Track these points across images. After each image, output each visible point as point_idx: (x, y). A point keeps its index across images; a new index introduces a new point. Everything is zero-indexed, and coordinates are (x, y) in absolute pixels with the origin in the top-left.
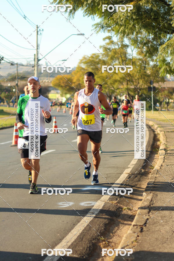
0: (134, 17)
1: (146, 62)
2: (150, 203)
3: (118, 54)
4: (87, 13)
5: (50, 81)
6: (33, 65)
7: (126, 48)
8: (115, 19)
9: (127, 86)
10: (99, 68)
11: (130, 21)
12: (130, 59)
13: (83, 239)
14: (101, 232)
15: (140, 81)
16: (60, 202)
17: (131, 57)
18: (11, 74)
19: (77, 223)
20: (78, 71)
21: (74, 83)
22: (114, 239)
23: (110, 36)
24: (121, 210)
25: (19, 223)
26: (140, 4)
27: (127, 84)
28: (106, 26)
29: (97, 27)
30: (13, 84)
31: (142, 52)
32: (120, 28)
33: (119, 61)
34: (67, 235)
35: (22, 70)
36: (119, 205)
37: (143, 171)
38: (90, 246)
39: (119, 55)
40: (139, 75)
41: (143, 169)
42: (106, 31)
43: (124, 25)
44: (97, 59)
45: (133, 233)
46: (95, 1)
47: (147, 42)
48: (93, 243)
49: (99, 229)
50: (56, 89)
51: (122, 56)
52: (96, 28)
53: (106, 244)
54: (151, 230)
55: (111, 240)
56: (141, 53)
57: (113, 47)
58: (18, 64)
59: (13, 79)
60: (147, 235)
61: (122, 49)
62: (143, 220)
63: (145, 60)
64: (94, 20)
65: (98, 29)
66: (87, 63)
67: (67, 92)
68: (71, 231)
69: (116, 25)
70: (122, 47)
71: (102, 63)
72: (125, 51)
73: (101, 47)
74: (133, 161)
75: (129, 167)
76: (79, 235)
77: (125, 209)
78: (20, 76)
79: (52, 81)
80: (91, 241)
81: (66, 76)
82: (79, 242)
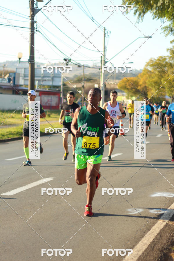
4: (156, 15)
5: (116, 83)
6: (100, 67)
10: (165, 71)
13: (154, 249)
14: (172, 241)
16: (129, 208)
18: (77, 76)
19: (148, 232)
20: (144, 74)
21: (141, 85)
25: (88, 229)
30: (80, 85)
34: (137, 244)
35: (88, 72)
38: (161, 256)
44: (163, 62)
46: (165, 4)
48: (164, 253)
49: (170, 239)
50: (122, 92)
52: (165, 31)
58: (85, 66)
59: (79, 80)
64: (164, 23)
65: (167, 32)
66: (153, 66)
67: (133, 94)
68: (141, 239)
71: (169, 66)
73: (168, 50)
76: (150, 244)
78: (87, 78)
79: (118, 84)
80: (162, 250)
81: (132, 78)
82: (150, 251)
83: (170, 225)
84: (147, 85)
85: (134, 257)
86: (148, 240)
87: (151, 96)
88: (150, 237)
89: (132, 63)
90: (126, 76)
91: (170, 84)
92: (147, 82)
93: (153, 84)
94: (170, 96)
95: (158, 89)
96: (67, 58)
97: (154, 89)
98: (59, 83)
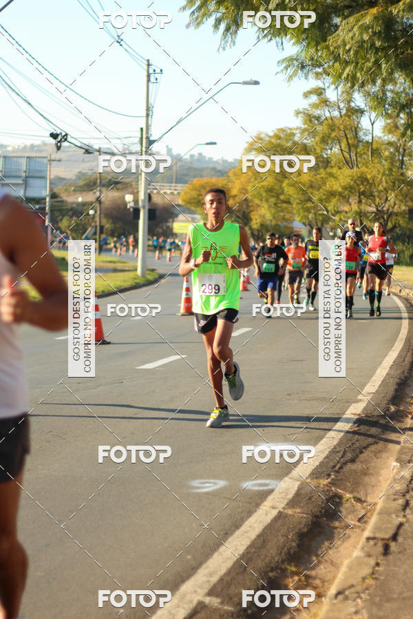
0: (378, 44)
1: (405, 150)
2: (407, 486)
3: (340, 130)
4: (266, 32)
5: (176, 192)
6: (138, 153)
7: (357, 117)
8: (332, 48)
9: (358, 207)
11: (367, 52)
12: (367, 142)
13: (248, 569)
14: (289, 552)
15: (391, 194)
16: (194, 478)
17: (369, 138)
18: (84, 174)
19: (234, 531)
21: (235, 196)
22: (321, 569)
23: (320, 88)
24: (338, 500)
26: (391, 11)
27: (360, 202)
28: (310, 63)
29: (289, 66)
30: (90, 197)
31: (397, 127)
32: (344, 69)
33: (341, 147)
34: (208, 558)
36: (333, 489)
37: (393, 408)
39: (342, 133)
40: (389, 181)
41: (393, 404)
42: (311, 76)
43: (353, 62)
44: (287, 140)
45: (366, 556)
46: (287, 5)
47: (409, 102)
48: (269, 578)
49: (285, 546)
50: (191, 212)
51: (349, 136)
52: (286, 68)
53: (302, 582)
54: (409, 551)
55: (313, 573)
56: (393, 129)
57: (326, 113)
58: (102, 150)
59: (90, 185)
60: (399, 563)
61: (347, 119)
62: (389, 526)
63: (402, 146)
64: (283, 49)
65: (290, 71)
68: (218, 548)
69: (336, 61)
70: (349, 113)
71: (302, 150)
72: (356, 123)
73: (298, 113)
74: (369, 384)
75: (361, 400)
76: (237, 559)
77: (347, 500)
78: (107, 180)
79: (183, 194)
80: (266, 573)
81: (214, 180)
82: (237, 574)
84: (249, 197)
85: (201, 587)
86: (234, 549)
87: (258, 221)
88: (239, 544)
89: (215, 143)
90: (201, 176)
91: (302, 194)
92: (249, 188)
93: (264, 195)
94: (304, 221)
95: (275, 204)
96: (58, 133)
97: (265, 205)
98: (41, 190)
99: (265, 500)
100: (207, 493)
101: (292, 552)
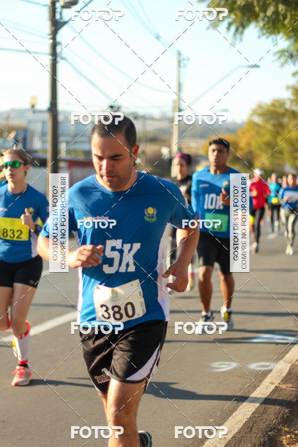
4: (264, 31)
6: (171, 117)
13: (254, 429)
14: (283, 417)
28: (297, 54)
29: (282, 56)
34: (225, 421)
44: (280, 108)
46: (280, 12)
48: (269, 436)
52: (279, 58)
64: (277, 45)
65: (283, 60)
68: (232, 414)
73: (288, 88)
76: (246, 422)
80: (267, 432)
82: (246, 433)
83: (281, 389)
85: (220, 443)
86: (243, 414)
99: (266, 377)
100: (224, 372)
101: (285, 417)
